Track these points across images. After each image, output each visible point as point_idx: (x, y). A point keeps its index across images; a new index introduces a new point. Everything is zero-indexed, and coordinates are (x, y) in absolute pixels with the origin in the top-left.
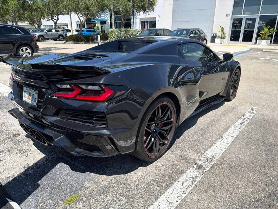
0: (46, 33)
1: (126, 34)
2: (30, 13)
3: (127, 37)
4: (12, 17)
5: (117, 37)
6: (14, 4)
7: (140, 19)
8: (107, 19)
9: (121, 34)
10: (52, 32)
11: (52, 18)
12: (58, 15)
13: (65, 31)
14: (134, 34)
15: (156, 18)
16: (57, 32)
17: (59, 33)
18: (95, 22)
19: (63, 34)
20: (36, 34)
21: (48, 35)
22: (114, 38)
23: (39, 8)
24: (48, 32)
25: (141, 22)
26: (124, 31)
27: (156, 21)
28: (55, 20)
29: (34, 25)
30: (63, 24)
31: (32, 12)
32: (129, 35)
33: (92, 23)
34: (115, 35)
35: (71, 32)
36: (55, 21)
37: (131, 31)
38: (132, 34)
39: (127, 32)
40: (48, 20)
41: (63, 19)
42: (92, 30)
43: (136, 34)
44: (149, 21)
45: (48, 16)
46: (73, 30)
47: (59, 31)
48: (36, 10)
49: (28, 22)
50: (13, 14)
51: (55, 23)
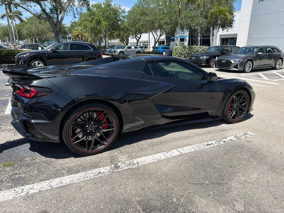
0: (126, 49)
1: (190, 51)
2: (118, 32)
3: (191, 54)
4: (103, 35)
5: (180, 54)
6: (105, 25)
7: (220, 35)
8: (186, 36)
9: (184, 51)
10: (131, 48)
11: (136, 36)
12: (141, 33)
13: (143, 48)
14: (199, 51)
15: (237, 34)
16: (135, 49)
17: (137, 50)
18: (174, 39)
19: (141, 51)
20: (118, 50)
21: (127, 51)
22: (177, 55)
23: (125, 27)
24: (128, 49)
25: (221, 38)
26: (188, 48)
27: (237, 38)
28: (138, 37)
29: (123, 43)
30: (146, 41)
31: (120, 31)
32: (194, 52)
33: (171, 40)
34: (178, 52)
35: (148, 49)
36: (138, 39)
37: (196, 48)
38: (197, 51)
39: (191, 49)
40: (133, 38)
41: (144, 37)
42: (167, 47)
43: (201, 51)
44: (230, 38)
45: (133, 34)
46: (150, 47)
47: (137, 48)
48: (123, 29)
49: (119, 39)
50: (105, 33)
51: (138, 41)
